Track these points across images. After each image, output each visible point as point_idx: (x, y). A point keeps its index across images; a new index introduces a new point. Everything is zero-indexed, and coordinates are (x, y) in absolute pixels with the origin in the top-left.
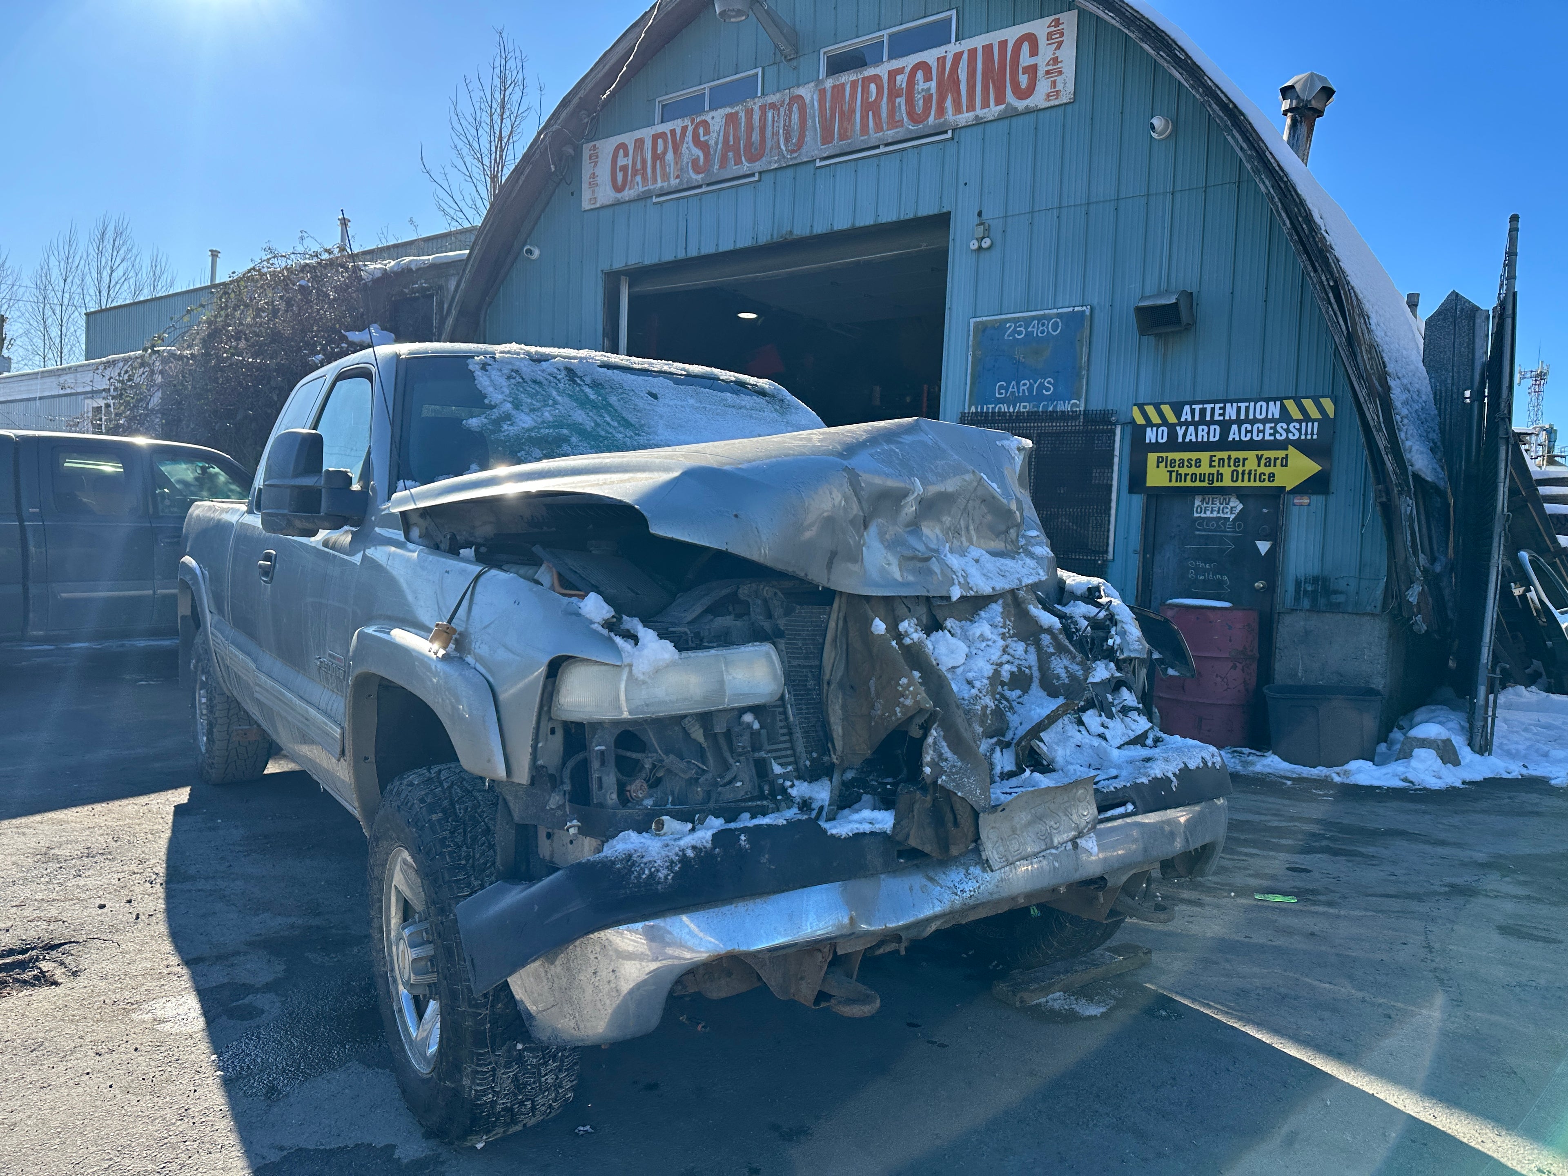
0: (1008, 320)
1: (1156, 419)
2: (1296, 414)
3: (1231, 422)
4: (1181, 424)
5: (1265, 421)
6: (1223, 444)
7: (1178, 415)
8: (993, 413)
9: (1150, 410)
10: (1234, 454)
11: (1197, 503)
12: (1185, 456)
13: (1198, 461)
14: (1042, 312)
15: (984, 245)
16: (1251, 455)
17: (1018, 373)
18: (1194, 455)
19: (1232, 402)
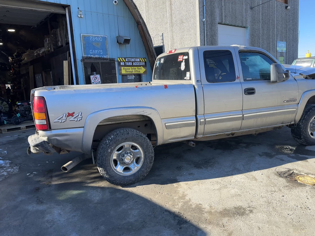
0: (91, 36)
1: (122, 61)
2: (142, 61)
3: (133, 62)
4: (126, 62)
5: (138, 62)
6: (133, 66)
7: (125, 60)
8: (90, 57)
9: (121, 58)
10: (135, 67)
11: (128, 76)
12: (128, 68)
13: (129, 69)
14: (97, 35)
15: (82, 17)
16: (137, 67)
17: (95, 48)
18: (129, 68)
19: (133, 58)
